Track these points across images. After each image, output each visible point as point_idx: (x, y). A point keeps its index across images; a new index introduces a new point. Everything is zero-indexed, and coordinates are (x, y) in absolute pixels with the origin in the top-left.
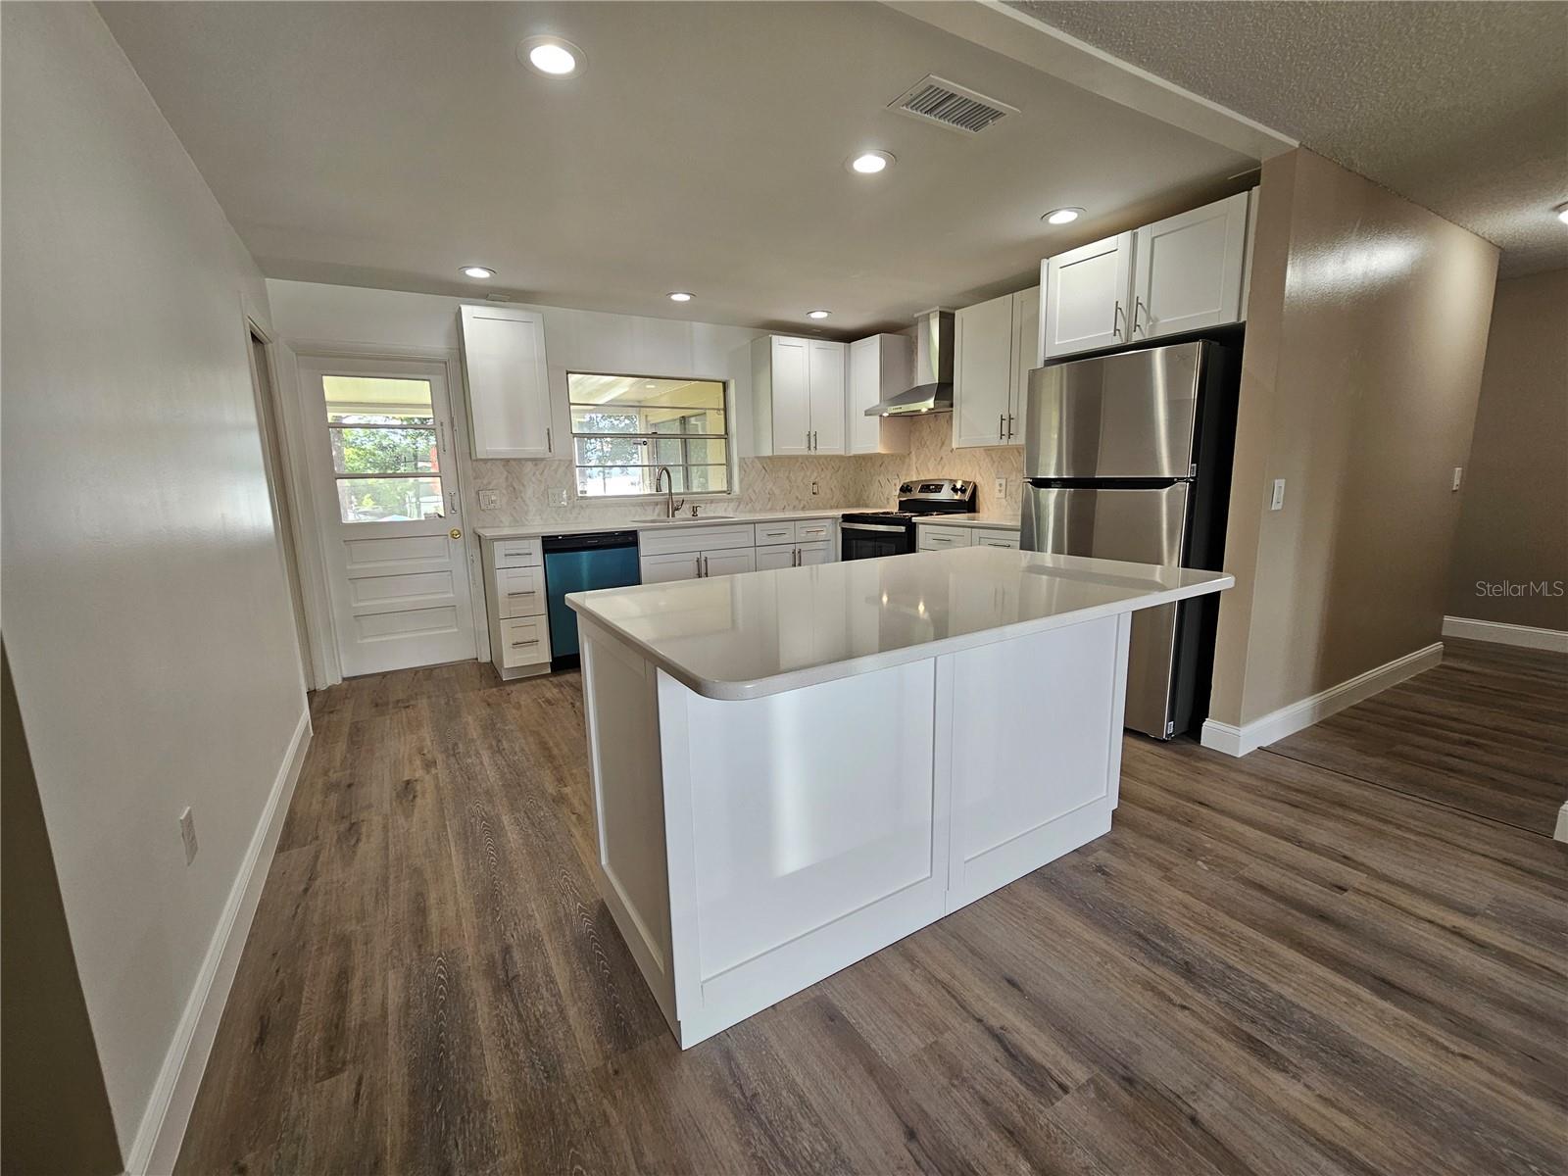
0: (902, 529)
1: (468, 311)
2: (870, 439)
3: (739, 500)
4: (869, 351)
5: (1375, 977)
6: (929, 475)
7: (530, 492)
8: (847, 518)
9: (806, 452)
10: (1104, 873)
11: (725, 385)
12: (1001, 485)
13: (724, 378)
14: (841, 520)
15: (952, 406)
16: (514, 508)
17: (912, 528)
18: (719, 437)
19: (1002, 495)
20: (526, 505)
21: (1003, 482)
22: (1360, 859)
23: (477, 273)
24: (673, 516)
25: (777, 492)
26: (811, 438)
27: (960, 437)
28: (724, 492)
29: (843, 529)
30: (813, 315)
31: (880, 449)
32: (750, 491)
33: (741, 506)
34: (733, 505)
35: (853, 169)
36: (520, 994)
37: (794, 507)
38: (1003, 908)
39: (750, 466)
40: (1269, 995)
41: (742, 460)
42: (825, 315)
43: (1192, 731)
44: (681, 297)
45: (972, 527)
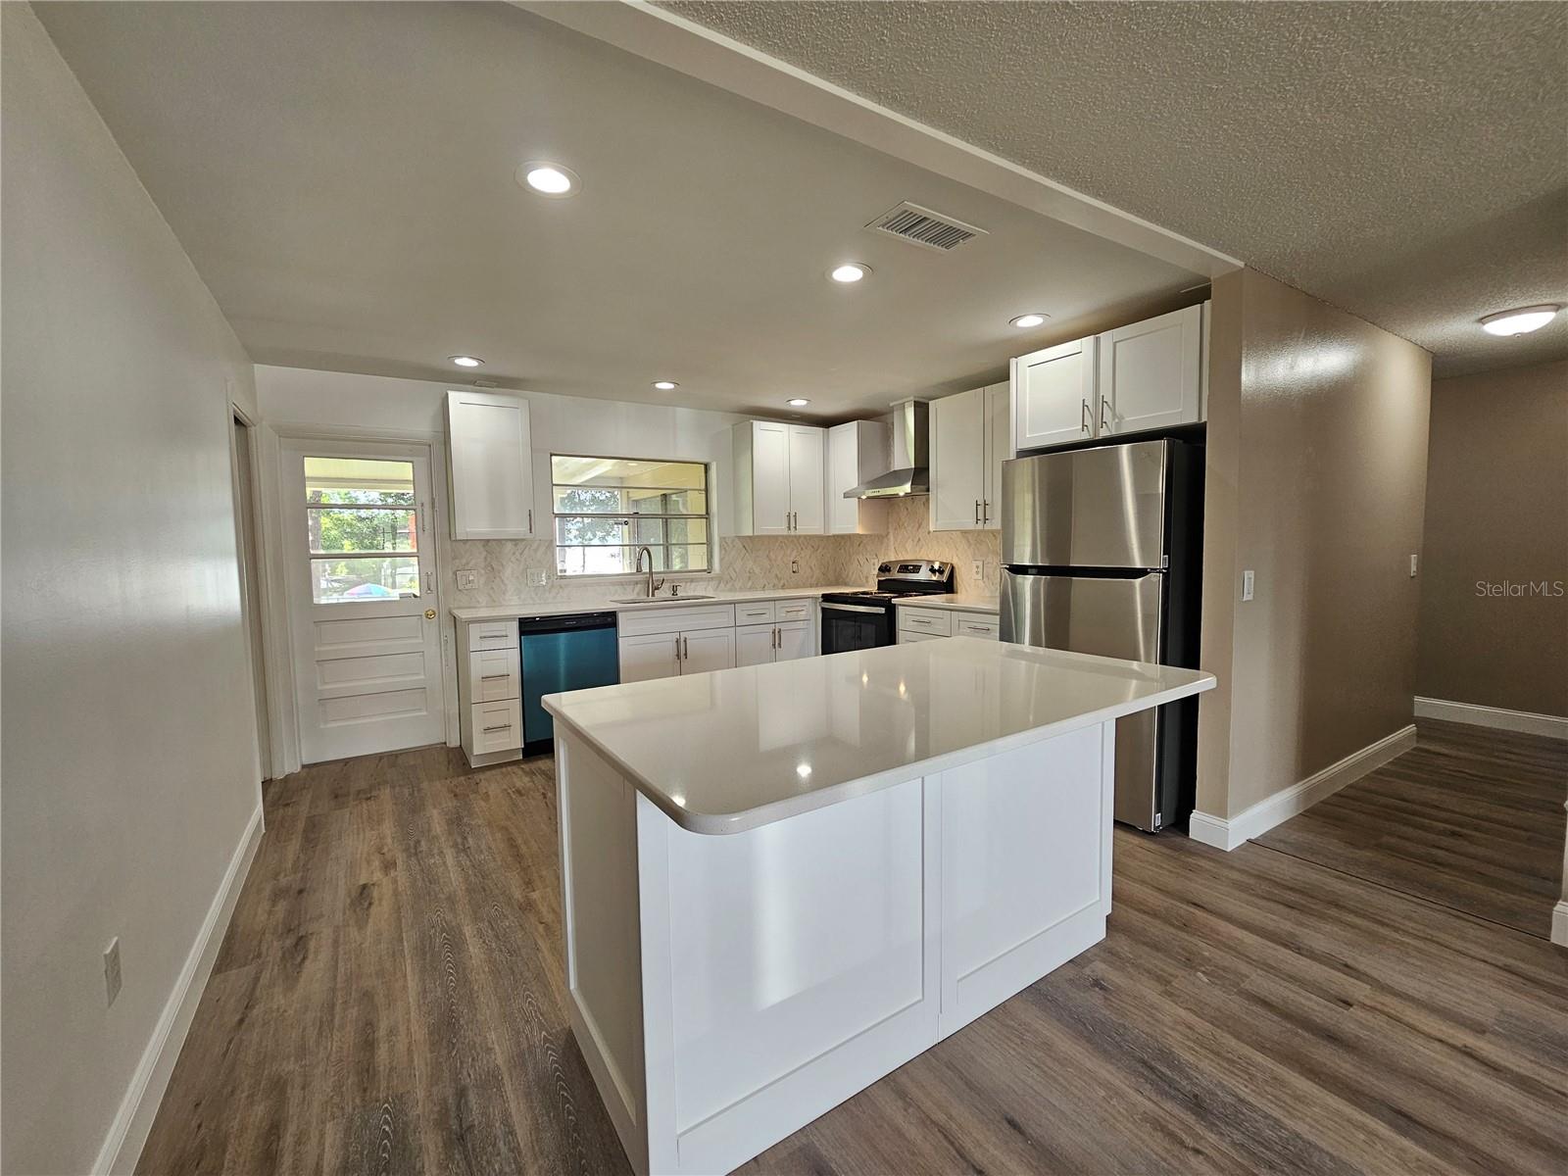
0: (882, 610)
1: (455, 398)
2: (849, 520)
3: (720, 579)
4: (847, 437)
5: (1391, 1109)
6: (907, 555)
7: (508, 572)
8: (827, 598)
9: (786, 533)
10: (1102, 988)
11: (707, 466)
12: (977, 567)
13: (705, 460)
14: (821, 600)
15: (928, 490)
16: (492, 588)
17: (891, 610)
18: (700, 517)
19: (980, 576)
20: (505, 585)
21: (980, 564)
22: (1362, 968)
23: (466, 362)
24: (653, 595)
25: (757, 571)
26: (791, 519)
27: (937, 520)
28: (705, 571)
29: (823, 609)
30: (793, 403)
31: (859, 530)
32: (731, 569)
33: (722, 585)
34: (714, 583)
35: (833, 279)
36: (474, 1150)
37: (774, 586)
38: (999, 1031)
39: (731, 546)
40: (1284, 1134)
41: (722, 539)
42: (804, 403)
43: (1180, 823)
44: (665, 386)
45: (951, 610)
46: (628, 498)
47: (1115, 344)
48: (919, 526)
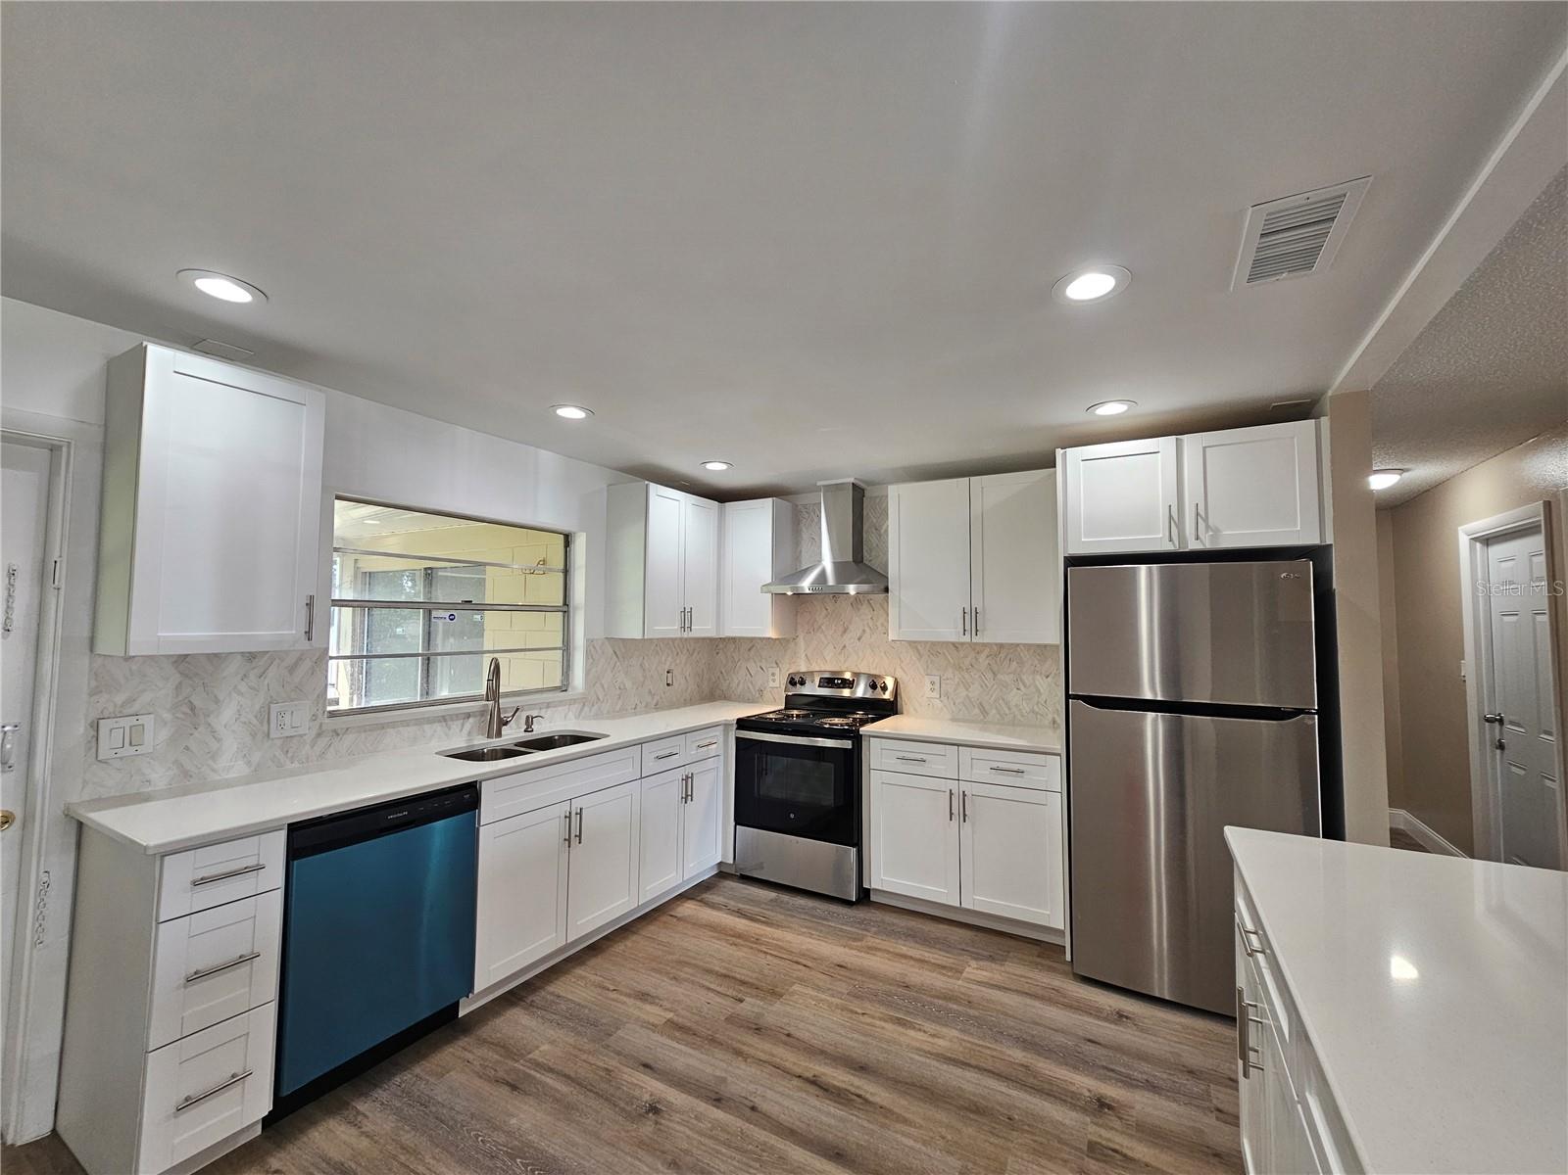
0: (847, 744)
2: (759, 620)
3: (583, 701)
4: (756, 523)
6: (827, 665)
7: (228, 713)
8: (742, 724)
9: (678, 635)
11: (568, 540)
12: (933, 683)
13: (566, 528)
14: (735, 726)
15: (886, 590)
16: (187, 748)
17: (857, 739)
18: (554, 609)
19: (936, 694)
20: (219, 740)
21: (936, 679)
23: (223, 290)
24: (499, 734)
25: (628, 685)
26: (686, 617)
27: (900, 628)
28: (555, 689)
29: (737, 739)
30: (710, 466)
31: (771, 633)
32: (598, 685)
33: (586, 709)
34: (576, 707)
37: (646, 706)
39: (600, 652)
41: (590, 643)
42: (723, 467)
44: (571, 413)
45: (958, 745)
46: (357, 569)
47: (1204, 448)
48: (845, 631)
